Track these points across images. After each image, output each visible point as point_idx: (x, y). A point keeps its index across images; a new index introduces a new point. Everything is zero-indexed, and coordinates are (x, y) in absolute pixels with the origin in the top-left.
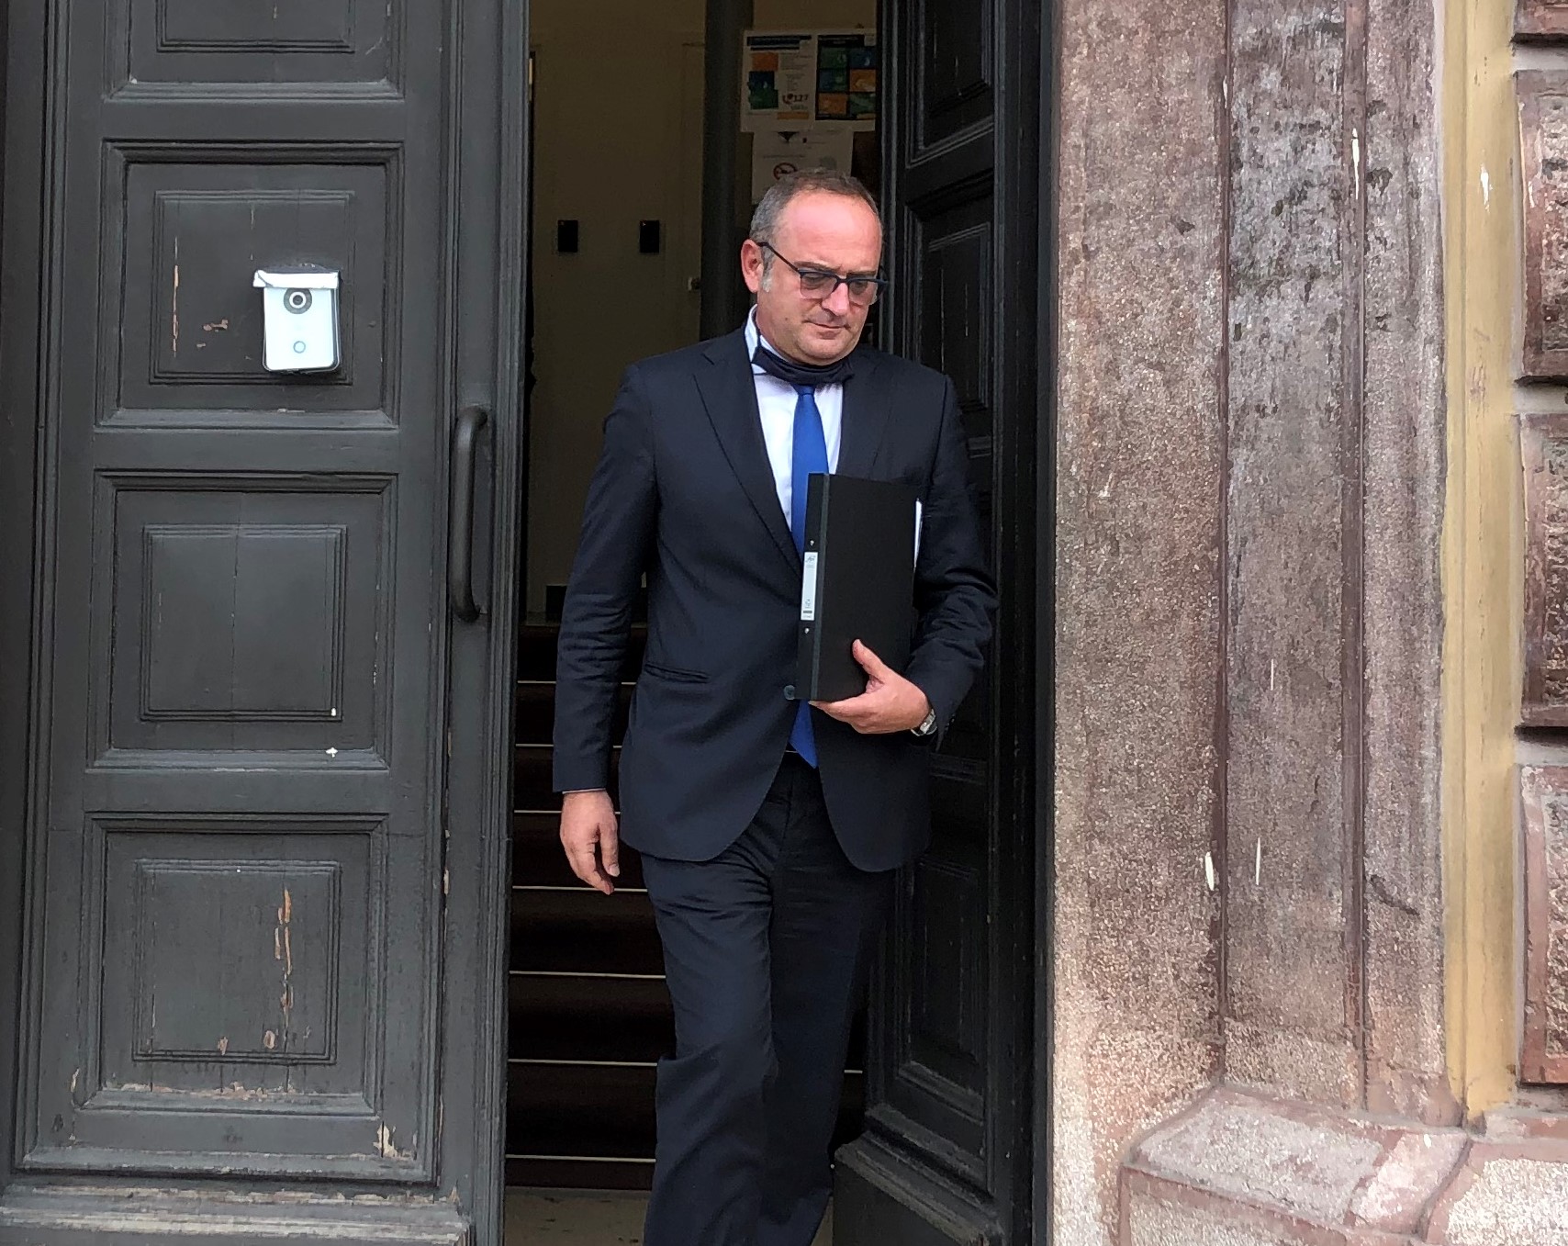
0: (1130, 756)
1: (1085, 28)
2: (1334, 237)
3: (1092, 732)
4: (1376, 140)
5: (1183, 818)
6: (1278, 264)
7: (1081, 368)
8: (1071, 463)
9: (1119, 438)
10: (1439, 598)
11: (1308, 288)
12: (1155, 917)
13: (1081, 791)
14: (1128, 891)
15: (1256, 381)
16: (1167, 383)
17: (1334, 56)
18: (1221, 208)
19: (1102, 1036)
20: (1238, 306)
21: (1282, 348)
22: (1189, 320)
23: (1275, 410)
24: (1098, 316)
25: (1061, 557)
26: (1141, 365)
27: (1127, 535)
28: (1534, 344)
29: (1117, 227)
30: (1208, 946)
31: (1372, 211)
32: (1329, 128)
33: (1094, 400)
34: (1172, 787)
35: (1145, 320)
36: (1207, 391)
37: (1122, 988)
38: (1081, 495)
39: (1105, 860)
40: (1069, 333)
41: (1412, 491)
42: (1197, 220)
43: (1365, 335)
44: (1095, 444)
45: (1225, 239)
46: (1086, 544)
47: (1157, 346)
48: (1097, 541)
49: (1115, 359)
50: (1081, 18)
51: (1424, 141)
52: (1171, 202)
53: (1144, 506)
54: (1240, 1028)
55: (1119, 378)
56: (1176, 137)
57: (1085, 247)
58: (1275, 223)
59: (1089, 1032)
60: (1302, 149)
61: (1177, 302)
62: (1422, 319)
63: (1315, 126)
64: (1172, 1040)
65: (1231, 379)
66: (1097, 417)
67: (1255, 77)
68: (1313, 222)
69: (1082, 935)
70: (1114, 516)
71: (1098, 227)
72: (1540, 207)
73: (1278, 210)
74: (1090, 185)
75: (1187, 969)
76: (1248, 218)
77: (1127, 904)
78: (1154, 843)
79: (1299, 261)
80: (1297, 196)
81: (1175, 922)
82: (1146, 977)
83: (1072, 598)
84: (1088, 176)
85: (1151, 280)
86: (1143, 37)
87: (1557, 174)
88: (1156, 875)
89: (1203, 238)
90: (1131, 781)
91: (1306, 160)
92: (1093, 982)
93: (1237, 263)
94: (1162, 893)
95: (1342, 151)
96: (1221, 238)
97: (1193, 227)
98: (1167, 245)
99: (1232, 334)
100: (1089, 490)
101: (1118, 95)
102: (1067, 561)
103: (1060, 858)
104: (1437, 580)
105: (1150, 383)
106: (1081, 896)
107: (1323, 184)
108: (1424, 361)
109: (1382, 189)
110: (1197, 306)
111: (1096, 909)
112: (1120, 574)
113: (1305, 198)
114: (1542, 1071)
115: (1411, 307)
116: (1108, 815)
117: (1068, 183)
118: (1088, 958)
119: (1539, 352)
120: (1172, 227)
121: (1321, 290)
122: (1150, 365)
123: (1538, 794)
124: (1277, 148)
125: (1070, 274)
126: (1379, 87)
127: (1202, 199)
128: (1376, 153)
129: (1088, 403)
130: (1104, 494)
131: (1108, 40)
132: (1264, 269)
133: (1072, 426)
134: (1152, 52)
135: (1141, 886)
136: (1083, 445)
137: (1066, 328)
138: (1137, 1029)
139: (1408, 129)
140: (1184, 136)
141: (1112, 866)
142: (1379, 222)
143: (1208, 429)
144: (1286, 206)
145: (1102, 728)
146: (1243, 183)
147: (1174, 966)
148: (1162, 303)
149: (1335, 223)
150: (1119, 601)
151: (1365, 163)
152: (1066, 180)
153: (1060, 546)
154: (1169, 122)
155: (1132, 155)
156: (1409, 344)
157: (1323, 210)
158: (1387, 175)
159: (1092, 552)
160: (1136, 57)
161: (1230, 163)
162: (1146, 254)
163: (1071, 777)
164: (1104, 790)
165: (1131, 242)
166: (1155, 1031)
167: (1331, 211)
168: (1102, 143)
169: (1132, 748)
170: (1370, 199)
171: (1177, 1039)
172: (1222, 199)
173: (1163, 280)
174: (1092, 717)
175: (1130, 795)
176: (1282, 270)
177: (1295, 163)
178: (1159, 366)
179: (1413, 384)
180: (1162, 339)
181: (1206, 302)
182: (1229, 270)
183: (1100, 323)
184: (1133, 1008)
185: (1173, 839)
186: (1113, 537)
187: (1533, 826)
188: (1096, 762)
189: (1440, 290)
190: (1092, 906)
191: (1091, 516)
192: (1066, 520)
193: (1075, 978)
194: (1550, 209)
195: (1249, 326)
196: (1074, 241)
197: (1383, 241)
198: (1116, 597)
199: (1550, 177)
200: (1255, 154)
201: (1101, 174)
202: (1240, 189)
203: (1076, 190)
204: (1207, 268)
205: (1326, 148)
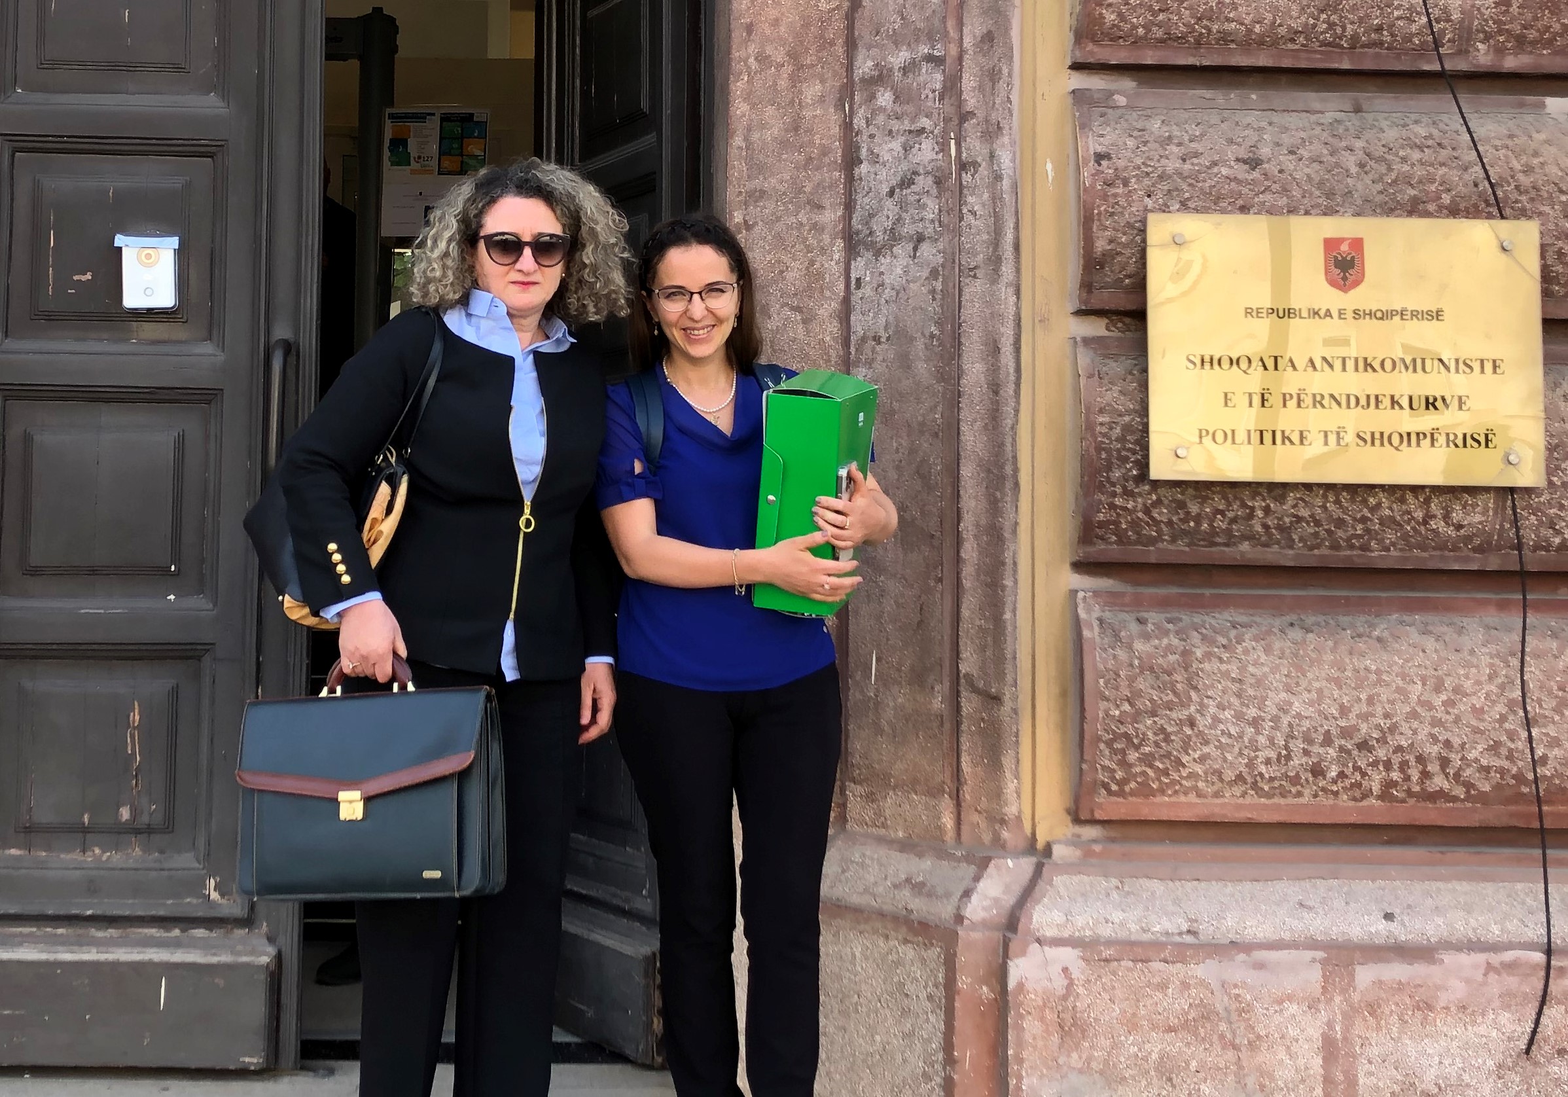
1: (746, 61)
2: (936, 211)
4: (968, 140)
6: (891, 232)
10: (1016, 470)
11: (915, 249)
15: (874, 317)
16: (805, 322)
17: (937, 79)
18: (844, 193)
20: (859, 267)
21: (894, 293)
22: (820, 275)
23: (888, 339)
28: (1087, 286)
29: (767, 208)
31: (965, 191)
32: (932, 132)
35: (790, 275)
36: (834, 327)
41: (996, 393)
42: (826, 203)
43: (960, 281)
45: (848, 216)
47: (797, 294)
50: (743, 54)
51: (1006, 140)
52: (807, 189)
54: (859, 789)
56: (811, 143)
57: (746, 222)
58: (889, 203)
60: (911, 148)
61: (812, 263)
62: (1004, 269)
63: (921, 131)
65: (853, 318)
67: (872, 97)
68: (919, 201)
71: (755, 207)
72: (1093, 186)
73: (891, 193)
74: (749, 176)
76: (867, 200)
79: (908, 229)
80: (907, 182)
84: (748, 169)
85: (793, 247)
86: (788, 69)
87: (1104, 163)
89: (831, 216)
91: (914, 156)
93: (858, 233)
95: (944, 148)
96: (844, 216)
97: (824, 207)
98: (805, 221)
99: (853, 285)
101: (770, 111)
104: (1015, 457)
105: (792, 321)
107: (928, 173)
108: (1006, 298)
109: (973, 176)
110: (826, 266)
113: (913, 183)
114: (1092, 812)
115: (995, 261)
117: (733, 175)
119: (1090, 291)
120: (808, 207)
121: (926, 250)
122: (793, 309)
123: (1089, 611)
124: (890, 148)
126: (971, 101)
127: (830, 187)
128: (968, 149)
131: (762, 70)
132: (880, 237)
134: (794, 80)
139: (992, 132)
140: (818, 142)
142: (970, 199)
143: (834, 355)
144: (897, 190)
146: (862, 175)
148: (802, 263)
149: (937, 201)
151: (960, 156)
152: (732, 172)
154: (806, 131)
155: (780, 154)
156: (994, 288)
157: (928, 191)
158: (975, 164)
160: (783, 83)
161: (852, 160)
162: (790, 227)
165: (778, 219)
167: (934, 192)
168: (758, 145)
170: (964, 183)
172: (845, 187)
173: (802, 247)
176: (894, 237)
177: (905, 158)
178: (798, 309)
179: (997, 316)
180: (801, 289)
181: (833, 263)
182: (851, 238)
187: (1086, 633)
189: (1017, 247)
194: (1099, 187)
195: (868, 279)
196: (735, 218)
197: (974, 213)
199: (1100, 165)
200: (872, 152)
201: (757, 168)
202: (861, 179)
203: (739, 179)
204: (833, 238)
205: (930, 148)
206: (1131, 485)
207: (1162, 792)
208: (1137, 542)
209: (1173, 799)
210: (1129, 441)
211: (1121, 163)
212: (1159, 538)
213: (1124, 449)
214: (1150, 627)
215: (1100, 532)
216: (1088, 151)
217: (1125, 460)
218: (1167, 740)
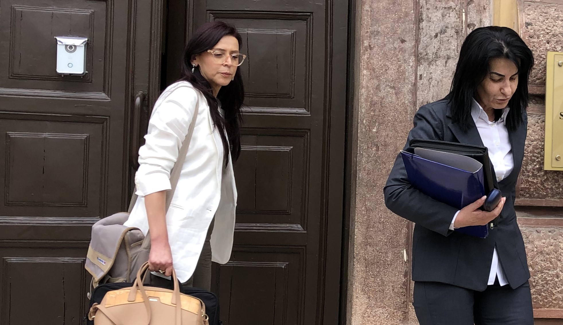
0: (380, 218)
2: (456, 45)
3: (368, 210)
4: (471, 13)
5: (397, 238)
6: (436, 54)
7: (368, 87)
8: (363, 119)
9: (380, 111)
11: (446, 62)
12: (387, 271)
13: (363, 230)
14: (378, 262)
15: (427, 93)
16: (396, 93)
18: (415, 35)
19: (368, 310)
20: (421, 70)
21: (437, 82)
22: (404, 72)
24: (374, 70)
25: (359, 151)
26: (388, 87)
27: (382, 144)
29: (380, 40)
30: (404, 280)
32: (455, 9)
33: (372, 98)
34: (394, 228)
35: (389, 72)
36: (409, 97)
37: (375, 294)
38: (367, 130)
39: (371, 252)
40: (364, 75)
42: (407, 39)
44: (372, 113)
45: (416, 46)
46: (368, 147)
47: (393, 81)
48: (372, 146)
49: (379, 85)
51: (487, 14)
52: (399, 32)
53: (387, 135)
55: (380, 91)
56: (401, 10)
57: (370, 46)
58: (435, 41)
59: (364, 309)
60: (445, 15)
61: (400, 66)
63: (450, 8)
64: (391, 311)
65: (418, 93)
66: (373, 104)
68: (448, 40)
69: (362, 277)
70: (378, 138)
71: (375, 39)
73: (436, 36)
74: (372, 24)
75: (397, 287)
76: (425, 38)
77: (378, 266)
78: (387, 247)
79: (443, 53)
80: (443, 31)
81: (393, 272)
82: (383, 290)
83: (363, 165)
84: (371, 21)
85: (392, 58)
87: (529, 27)
88: (388, 257)
89: (409, 45)
90: (380, 226)
91: (447, 19)
92: (366, 293)
93: (421, 54)
94: (389, 263)
95: (460, 17)
97: (406, 41)
98: (397, 47)
99: (418, 78)
100: (369, 129)
102: (362, 152)
103: (356, 252)
105: (390, 93)
106: (363, 264)
107: (452, 28)
110: (407, 68)
111: (367, 269)
112: (379, 157)
113: (446, 32)
116: (372, 237)
117: (364, 23)
118: (364, 285)
120: (399, 41)
121: (451, 63)
122: (391, 87)
124: (435, 16)
125: (364, 54)
127: (409, 32)
128: (471, 18)
129: (370, 99)
130: (374, 130)
132: (431, 56)
133: (364, 107)
135: (383, 261)
136: (368, 114)
137: (363, 73)
138: (379, 308)
139: (481, 10)
140: (404, 10)
141: (373, 254)
143: (409, 110)
144: (439, 35)
145: (371, 208)
146: (424, 27)
147: (392, 286)
148: (395, 67)
149: (456, 41)
150: (379, 166)
151: (467, 22)
152: (363, 22)
153: (359, 147)
154: (399, 5)
155: (386, 15)
157: (452, 36)
158: (474, 25)
159: (370, 150)
161: (419, 20)
162: (390, 49)
163: (360, 225)
164: (371, 229)
165: (385, 45)
166: (386, 308)
167: (455, 37)
168: (376, 10)
169: (381, 215)
171: (392, 310)
172: (416, 32)
173: (396, 59)
174: (368, 205)
175: (380, 231)
176: (437, 56)
177: (443, 20)
178: (394, 88)
180: (395, 78)
181: (410, 67)
182: (418, 56)
183: (374, 72)
184: (379, 301)
185: (394, 245)
186: (377, 145)
188: (369, 220)
190: (366, 267)
191: (370, 138)
192: (361, 139)
193: (360, 291)
194: (527, 38)
195: (425, 75)
196: (366, 43)
198: (377, 165)
199: (527, 28)
200: (428, 17)
201: (376, 21)
202: (423, 29)
203: (367, 25)
204: (410, 55)
205: (454, 15)
206: (536, 172)
207: (544, 306)
208: (538, 197)
209: (548, 309)
210: (536, 153)
211: (537, 28)
212: (546, 196)
213: (534, 156)
214: (542, 234)
215: (522, 192)
216: (522, 21)
217: (534, 161)
218: (547, 284)
